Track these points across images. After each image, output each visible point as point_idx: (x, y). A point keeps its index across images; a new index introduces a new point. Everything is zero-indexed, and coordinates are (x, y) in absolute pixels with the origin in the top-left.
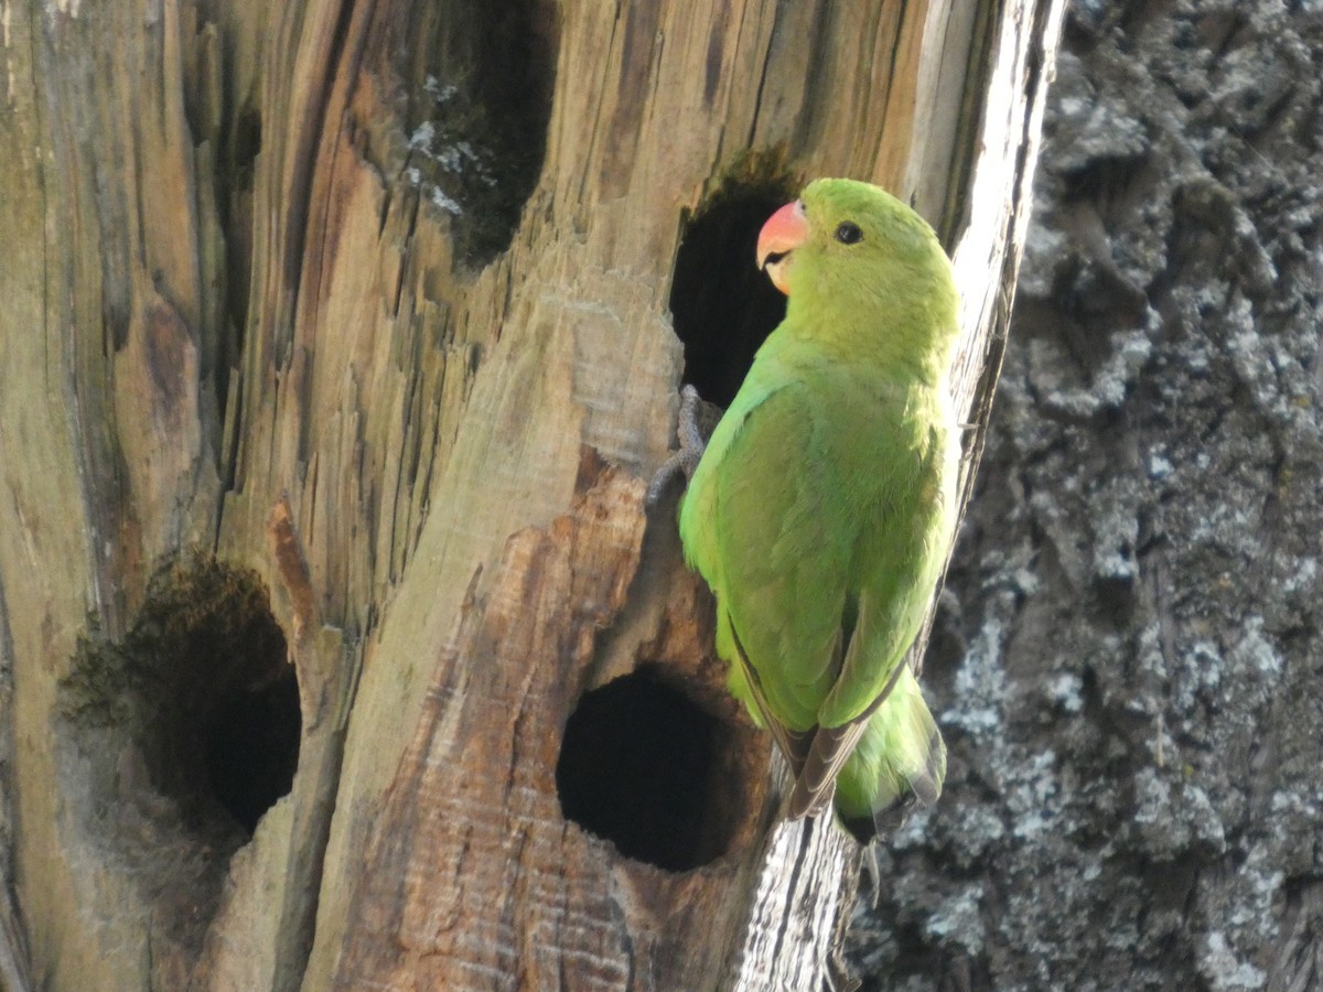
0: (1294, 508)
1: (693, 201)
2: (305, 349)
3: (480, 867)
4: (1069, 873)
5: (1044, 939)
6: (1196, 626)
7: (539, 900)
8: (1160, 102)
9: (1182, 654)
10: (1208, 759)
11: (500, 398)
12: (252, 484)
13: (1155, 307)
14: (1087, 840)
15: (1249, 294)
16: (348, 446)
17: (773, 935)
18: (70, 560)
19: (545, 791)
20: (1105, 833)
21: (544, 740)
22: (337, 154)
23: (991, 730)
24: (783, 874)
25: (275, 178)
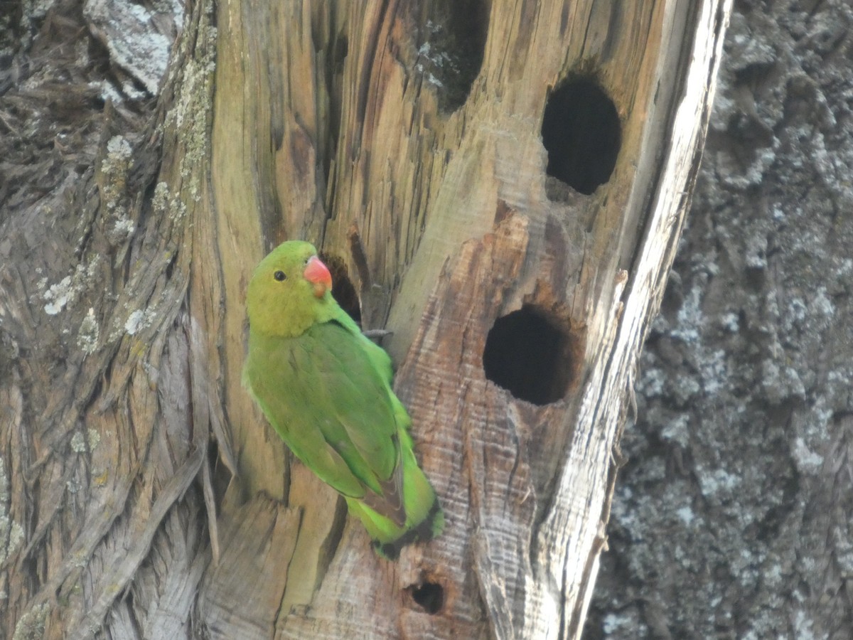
0: (843, 234)
1: (553, 82)
2: (366, 151)
3: (446, 402)
4: (730, 409)
5: (717, 440)
6: (794, 291)
7: (473, 418)
8: (782, 38)
9: (787, 304)
10: (798, 355)
11: (459, 176)
12: (340, 215)
13: (777, 137)
14: (739, 393)
15: (822, 132)
16: (386, 198)
17: (586, 437)
18: (253, 251)
19: (478, 366)
20: (748, 389)
21: (478, 342)
22: (384, 57)
23: (695, 340)
24: (591, 407)
25: (354, 69)
